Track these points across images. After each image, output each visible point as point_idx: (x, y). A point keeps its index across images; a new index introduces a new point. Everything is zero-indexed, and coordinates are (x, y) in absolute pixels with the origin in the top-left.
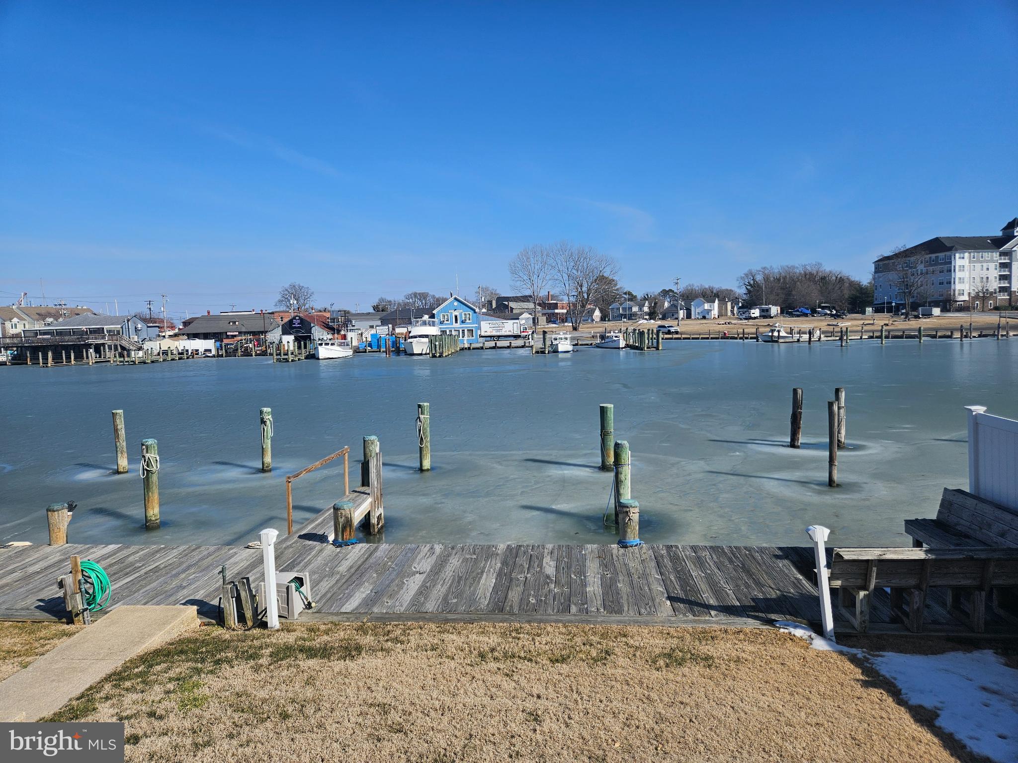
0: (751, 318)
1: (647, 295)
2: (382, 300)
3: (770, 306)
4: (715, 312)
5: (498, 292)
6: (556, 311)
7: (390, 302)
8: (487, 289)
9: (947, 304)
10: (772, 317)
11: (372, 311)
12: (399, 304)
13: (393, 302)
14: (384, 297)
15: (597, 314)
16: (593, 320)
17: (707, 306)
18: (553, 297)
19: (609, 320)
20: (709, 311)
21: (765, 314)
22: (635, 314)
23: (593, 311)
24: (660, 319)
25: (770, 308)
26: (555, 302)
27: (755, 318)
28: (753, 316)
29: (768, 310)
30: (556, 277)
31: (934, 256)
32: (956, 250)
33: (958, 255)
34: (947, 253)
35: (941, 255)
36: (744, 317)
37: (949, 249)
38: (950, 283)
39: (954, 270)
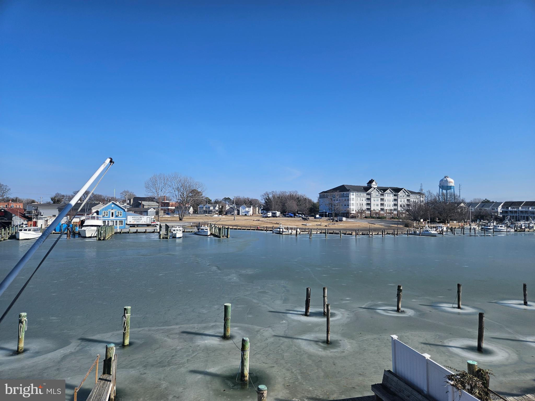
0: (267, 217)
1: (217, 200)
2: (57, 195)
3: (276, 211)
4: (251, 213)
5: (134, 194)
6: (169, 208)
7: (63, 196)
8: (128, 192)
9: (347, 215)
10: (277, 217)
11: (50, 200)
12: (69, 196)
13: (65, 196)
14: (59, 193)
15: (191, 210)
16: (189, 213)
17: (247, 209)
18: (167, 199)
19: (198, 213)
20: (248, 212)
21: (274, 216)
22: (211, 211)
23: (189, 208)
24: (224, 214)
25: (276, 213)
26: (168, 202)
27: (270, 217)
28: (269, 216)
29: (275, 213)
30: (171, 191)
31: (342, 193)
32: (351, 191)
33: (351, 193)
34: (347, 192)
35: (345, 193)
36: (265, 216)
37: (348, 191)
38: (349, 205)
39: (350, 200)
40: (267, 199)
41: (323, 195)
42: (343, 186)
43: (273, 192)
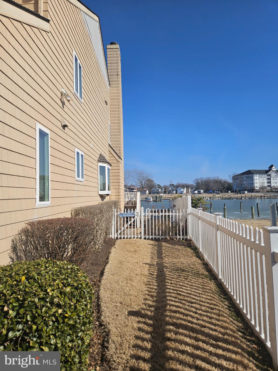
0: (195, 194)
1: (165, 186)
4: (185, 192)
9: (252, 190)
10: (201, 194)
15: (147, 192)
16: (146, 194)
17: (182, 190)
18: (133, 186)
19: (151, 194)
20: (183, 191)
21: (199, 193)
22: (160, 192)
23: (146, 191)
24: (167, 194)
26: (133, 188)
27: (196, 194)
28: (195, 193)
29: (200, 191)
30: (133, 180)
31: (248, 175)
32: (254, 174)
33: (255, 175)
34: (252, 175)
35: (250, 175)
36: (193, 193)
37: (252, 173)
38: (253, 184)
39: (254, 180)
40: (197, 183)
41: (235, 178)
42: (249, 170)
43: (201, 178)
